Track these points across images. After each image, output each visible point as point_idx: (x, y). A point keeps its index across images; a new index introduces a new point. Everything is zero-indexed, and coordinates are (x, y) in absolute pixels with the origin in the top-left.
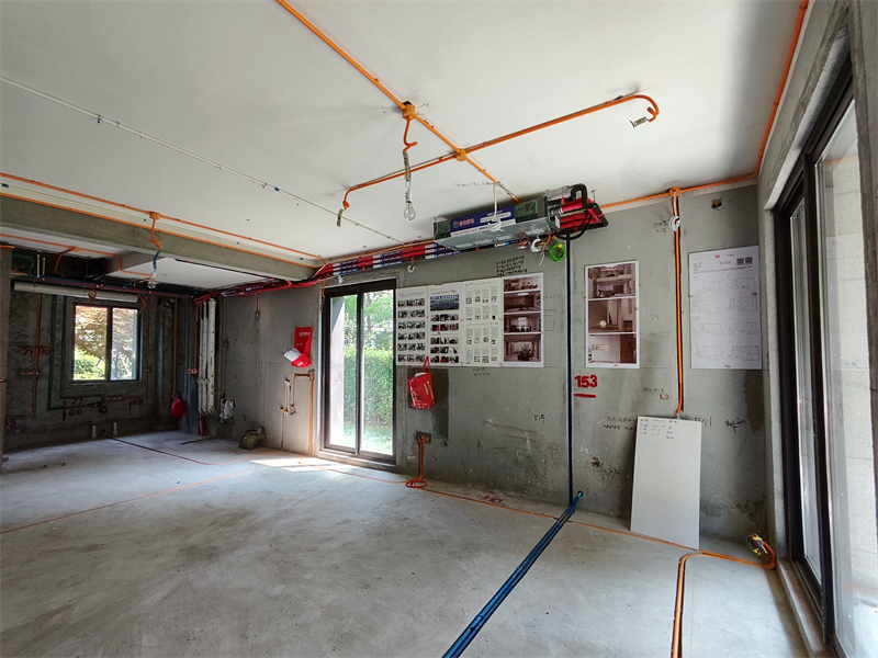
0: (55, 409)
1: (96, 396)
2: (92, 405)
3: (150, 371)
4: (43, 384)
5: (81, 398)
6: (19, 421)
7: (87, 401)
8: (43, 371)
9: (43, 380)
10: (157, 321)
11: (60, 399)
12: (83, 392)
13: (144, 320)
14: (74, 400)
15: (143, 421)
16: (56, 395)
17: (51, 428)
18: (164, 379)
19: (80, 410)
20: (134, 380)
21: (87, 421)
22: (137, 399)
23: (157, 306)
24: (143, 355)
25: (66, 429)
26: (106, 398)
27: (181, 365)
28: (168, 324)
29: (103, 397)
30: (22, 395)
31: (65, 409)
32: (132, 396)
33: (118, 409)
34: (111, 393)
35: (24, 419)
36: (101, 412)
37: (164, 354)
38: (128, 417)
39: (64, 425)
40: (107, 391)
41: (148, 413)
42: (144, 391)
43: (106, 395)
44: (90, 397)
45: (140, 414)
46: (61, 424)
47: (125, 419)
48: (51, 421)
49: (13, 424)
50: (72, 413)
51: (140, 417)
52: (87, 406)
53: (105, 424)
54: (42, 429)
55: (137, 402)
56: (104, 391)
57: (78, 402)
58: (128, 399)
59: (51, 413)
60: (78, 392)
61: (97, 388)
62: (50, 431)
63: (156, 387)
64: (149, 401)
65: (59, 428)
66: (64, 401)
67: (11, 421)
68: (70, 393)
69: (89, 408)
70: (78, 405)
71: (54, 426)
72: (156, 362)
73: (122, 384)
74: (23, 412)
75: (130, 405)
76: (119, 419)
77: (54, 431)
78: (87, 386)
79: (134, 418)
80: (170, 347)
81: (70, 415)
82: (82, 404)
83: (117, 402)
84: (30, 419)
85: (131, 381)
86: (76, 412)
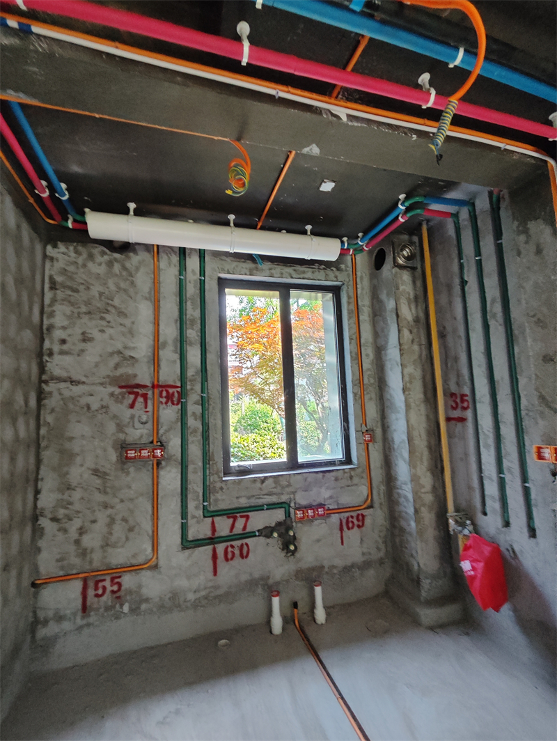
0: (198, 543)
1: (272, 506)
2: (267, 532)
3: (373, 439)
4: (170, 478)
5: (244, 512)
6: (127, 581)
7: (259, 521)
8: (170, 448)
9: (168, 468)
10: (377, 313)
11: (205, 517)
12: (249, 498)
13: (350, 312)
14: (231, 520)
15: (371, 572)
16: (197, 508)
17: (191, 597)
18: (412, 464)
19: (245, 547)
20: (342, 463)
21: (262, 579)
22: (354, 514)
23: (373, 277)
24: (355, 399)
25: (220, 599)
26: (292, 511)
27: (459, 425)
28: (408, 313)
29: (287, 509)
30: (132, 511)
31: (216, 545)
32: (343, 504)
33: (318, 541)
34: (302, 499)
35: (138, 573)
36: (287, 553)
37: (407, 393)
38: (340, 563)
39: (216, 587)
40: (294, 493)
41: (378, 549)
42: (364, 490)
43: (292, 505)
44: (263, 510)
45: (363, 554)
46: (210, 584)
47: (334, 567)
48: (188, 578)
49: (115, 588)
50: (230, 556)
51: (364, 562)
52: (259, 536)
53: (297, 582)
54: (173, 602)
55: (353, 520)
56: (288, 494)
57: (240, 523)
58: (337, 515)
59: (190, 556)
60: (237, 498)
61: (274, 485)
62: (189, 604)
63: (390, 479)
64: (376, 518)
65: (206, 598)
66: (213, 523)
67: (112, 579)
68: (224, 501)
69: (262, 539)
70: (240, 532)
71: (195, 592)
72: (383, 416)
73: (321, 475)
74: (134, 556)
75: (341, 529)
76: (323, 567)
77: (196, 605)
78: (254, 480)
79: (353, 566)
80: (418, 373)
81: (227, 559)
82: (248, 529)
83: (316, 522)
84: (148, 573)
85: (339, 465)
86: (237, 552)
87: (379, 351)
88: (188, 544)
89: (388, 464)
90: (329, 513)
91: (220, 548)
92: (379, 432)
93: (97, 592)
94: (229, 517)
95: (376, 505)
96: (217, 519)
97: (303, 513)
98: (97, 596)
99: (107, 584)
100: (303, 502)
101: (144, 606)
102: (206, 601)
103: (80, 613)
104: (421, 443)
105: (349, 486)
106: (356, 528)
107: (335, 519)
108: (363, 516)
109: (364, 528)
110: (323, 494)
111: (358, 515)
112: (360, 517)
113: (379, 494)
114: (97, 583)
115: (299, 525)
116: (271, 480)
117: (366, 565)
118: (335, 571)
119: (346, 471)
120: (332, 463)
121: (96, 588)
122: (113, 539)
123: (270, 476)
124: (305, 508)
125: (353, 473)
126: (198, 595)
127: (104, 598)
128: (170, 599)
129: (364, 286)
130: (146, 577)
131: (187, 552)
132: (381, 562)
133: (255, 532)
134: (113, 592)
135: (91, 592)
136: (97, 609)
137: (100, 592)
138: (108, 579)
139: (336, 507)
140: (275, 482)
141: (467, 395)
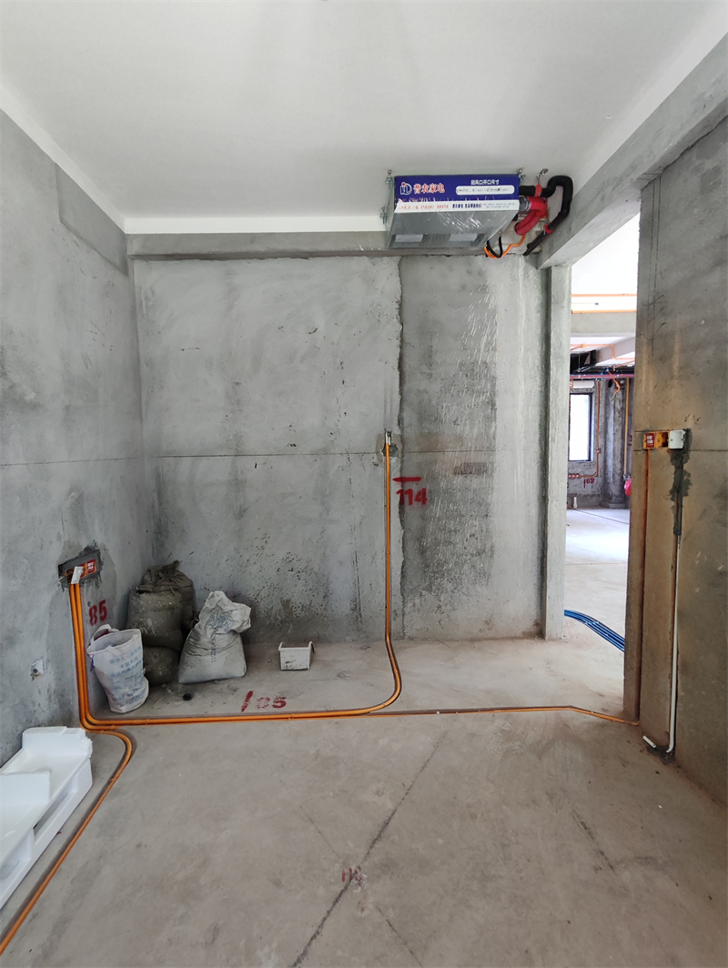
3: (600, 452)
10: (607, 404)
13: (596, 404)
15: (594, 499)
18: (614, 460)
22: (590, 478)
23: (607, 389)
28: (618, 406)
32: (586, 474)
33: (575, 485)
37: (615, 435)
38: (583, 494)
41: (597, 490)
42: (595, 470)
45: (592, 491)
47: (580, 495)
55: (590, 480)
63: (605, 466)
64: (599, 480)
72: (605, 444)
73: (578, 463)
75: (584, 483)
76: (576, 494)
79: (587, 496)
80: (620, 429)
83: (575, 479)
87: (606, 419)
89: (605, 461)
90: (580, 477)
92: (603, 450)
95: (599, 476)
97: (571, 476)
100: (571, 472)
104: (618, 453)
105: (590, 468)
106: (590, 483)
107: (583, 479)
108: (594, 479)
109: (593, 483)
110: (579, 470)
112: (592, 480)
113: (601, 472)
115: (570, 479)
117: (593, 496)
119: (588, 463)
124: (572, 474)
125: (591, 465)
129: (603, 393)
132: (599, 495)
139: (583, 475)
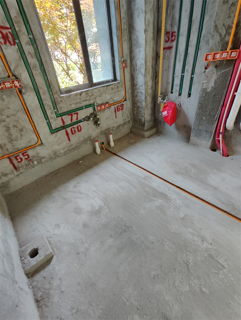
0: (57, 130)
1: (87, 106)
2: (87, 119)
3: (126, 66)
4: (31, 99)
5: (75, 111)
6: (31, 153)
7: (82, 114)
8: (23, 80)
9: (28, 93)
11: (57, 117)
12: (76, 104)
14: (70, 116)
15: (126, 126)
16: (52, 113)
17: (62, 151)
18: (145, 76)
19: (79, 127)
20: (113, 81)
21: (89, 138)
22: (120, 104)
24: (118, 40)
25: (74, 149)
26: (96, 107)
27: (168, 51)
29: (94, 107)
30: (17, 121)
31: (66, 129)
32: (115, 101)
33: (107, 118)
34: (99, 101)
35: (34, 149)
36: (96, 126)
37: (146, 33)
38: (116, 125)
39: (71, 145)
40: (95, 98)
41: (128, 117)
42: (123, 93)
43: (95, 104)
44: (83, 109)
45: (123, 120)
46: (69, 145)
47: (114, 127)
48: (59, 145)
49: (26, 157)
50: (74, 132)
51: (123, 123)
52: (84, 121)
53: (101, 136)
54: (56, 155)
55: (120, 107)
56: (93, 99)
57: (75, 117)
58: (113, 106)
59: (56, 136)
60: (70, 105)
61: (86, 96)
62: (62, 154)
63: (133, 85)
64: (128, 105)
65: (68, 150)
66: (62, 119)
67: (23, 154)
68: (64, 107)
69: (85, 122)
70: (76, 121)
71: (63, 149)
72: (131, 51)
73: (106, 87)
74: (29, 142)
75: (115, 112)
76: (110, 128)
77: (65, 154)
78: (76, 95)
79: (120, 126)
80: (151, 20)
81: (73, 134)
82: (79, 119)
83: (106, 111)
84: (40, 147)
85: (111, 82)
86: (76, 130)
88: (53, 131)
89: (133, 78)
90: (110, 105)
91: (69, 130)
92: (128, 61)
93: (18, 161)
94: (69, 115)
95: (127, 99)
96: (63, 117)
97: (100, 108)
98: (19, 162)
99: (21, 156)
100: (100, 103)
101: (43, 160)
102: (69, 151)
103: (15, 170)
104: (150, 64)
105: (117, 92)
106: (120, 110)
107: (113, 108)
108: (123, 105)
109: (123, 110)
110: (107, 97)
111: (121, 105)
112: (122, 105)
113: (128, 94)
114: (16, 158)
115: (99, 113)
116: (84, 93)
118: (114, 129)
119: (116, 84)
120: (108, 82)
121: (17, 160)
122: (14, 137)
123: (83, 91)
124: (101, 105)
125: (118, 85)
126: (65, 150)
127: (23, 162)
128: (53, 154)
130: (39, 149)
131: (54, 135)
132: (129, 122)
133: (81, 120)
134: (26, 159)
135: (15, 162)
136: (22, 167)
137: (20, 160)
138: (21, 154)
139: (113, 103)
140: (86, 94)
141: (175, 32)
